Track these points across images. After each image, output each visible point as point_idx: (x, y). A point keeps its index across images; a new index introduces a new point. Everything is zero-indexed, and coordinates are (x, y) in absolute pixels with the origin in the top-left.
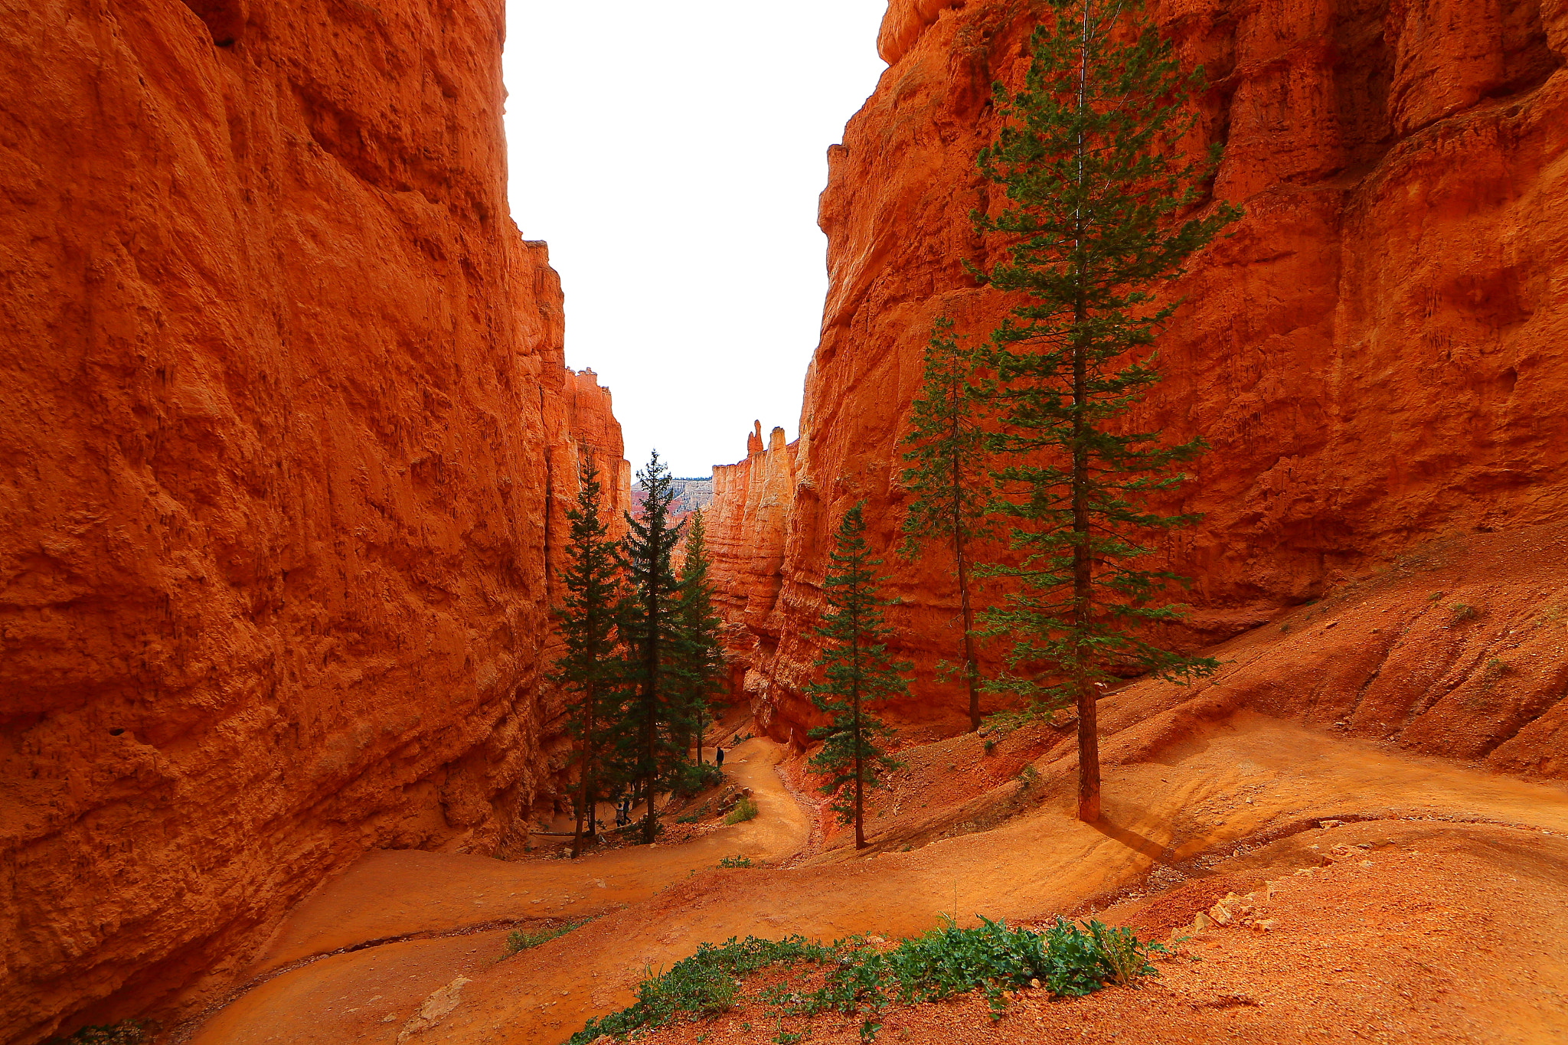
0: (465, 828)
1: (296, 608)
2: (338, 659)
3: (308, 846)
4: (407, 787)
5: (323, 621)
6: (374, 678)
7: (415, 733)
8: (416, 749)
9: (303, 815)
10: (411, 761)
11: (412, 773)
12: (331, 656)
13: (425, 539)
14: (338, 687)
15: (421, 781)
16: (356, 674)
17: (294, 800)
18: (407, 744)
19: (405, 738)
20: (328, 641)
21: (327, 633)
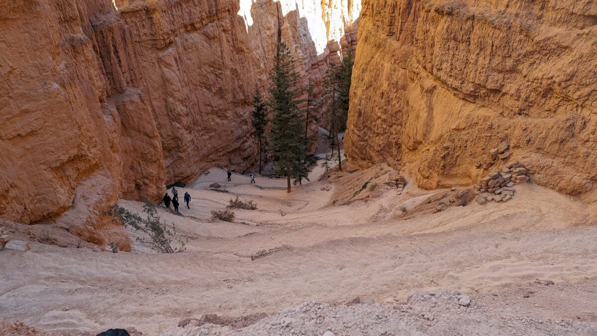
0: (235, 165)
1: (196, 128)
2: (204, 135)
3: (202, 165)
4: (220, 156)
5: (200, 130)
6: (210, 137)
7: (221, 147)
8: (221, 150)
9: (201, 160)
10: (220, 152)
11: (221, 154)
12: (203, 135)
13: (219, 107)
14: (204, 140)
15: (223, 155)
16: (207, 137)
17: (199, 159)
18: (219, 149)
19: (218, 148)
20: (202, 133)
21: (201, 131)
